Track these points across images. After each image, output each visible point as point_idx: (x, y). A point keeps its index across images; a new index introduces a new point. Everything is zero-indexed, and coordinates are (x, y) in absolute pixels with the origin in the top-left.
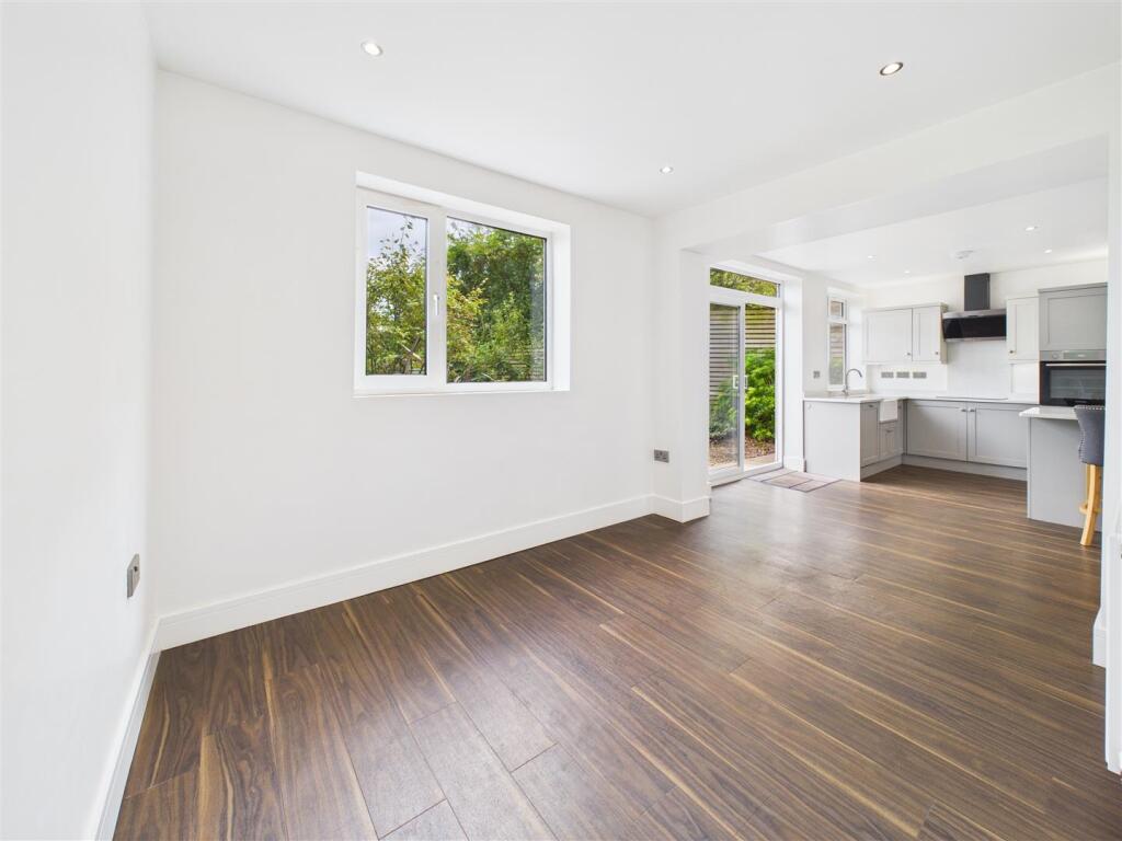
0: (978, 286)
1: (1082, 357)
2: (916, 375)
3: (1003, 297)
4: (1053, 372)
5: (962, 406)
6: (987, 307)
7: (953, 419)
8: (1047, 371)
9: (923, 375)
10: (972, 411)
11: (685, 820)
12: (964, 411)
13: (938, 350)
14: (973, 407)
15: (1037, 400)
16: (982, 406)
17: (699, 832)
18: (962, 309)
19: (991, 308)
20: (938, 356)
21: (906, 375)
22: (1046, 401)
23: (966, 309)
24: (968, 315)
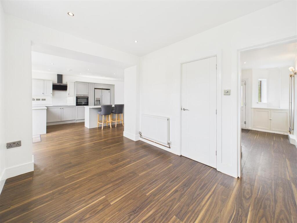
0: (60, 77)
1: (82, 96)
2: (43, 100)
3: (64, 82)
4: (78, 99)
5: (60, 107)
6: (62, 83)
7: (57, 111)
8: (77, 98)
9: (45, 100)
11: (130, 216)
12: (60, 109)
13: (52, 93)
14: (62, 107)
15: (75, 105)
16: (65, 107)
17: (132, 213)
18: (57, 83)
19: (63, 83)
20: (52, 95)
21: (39, 100)
22: (77, 105)
23: (58, 82)
24: (58, 84)
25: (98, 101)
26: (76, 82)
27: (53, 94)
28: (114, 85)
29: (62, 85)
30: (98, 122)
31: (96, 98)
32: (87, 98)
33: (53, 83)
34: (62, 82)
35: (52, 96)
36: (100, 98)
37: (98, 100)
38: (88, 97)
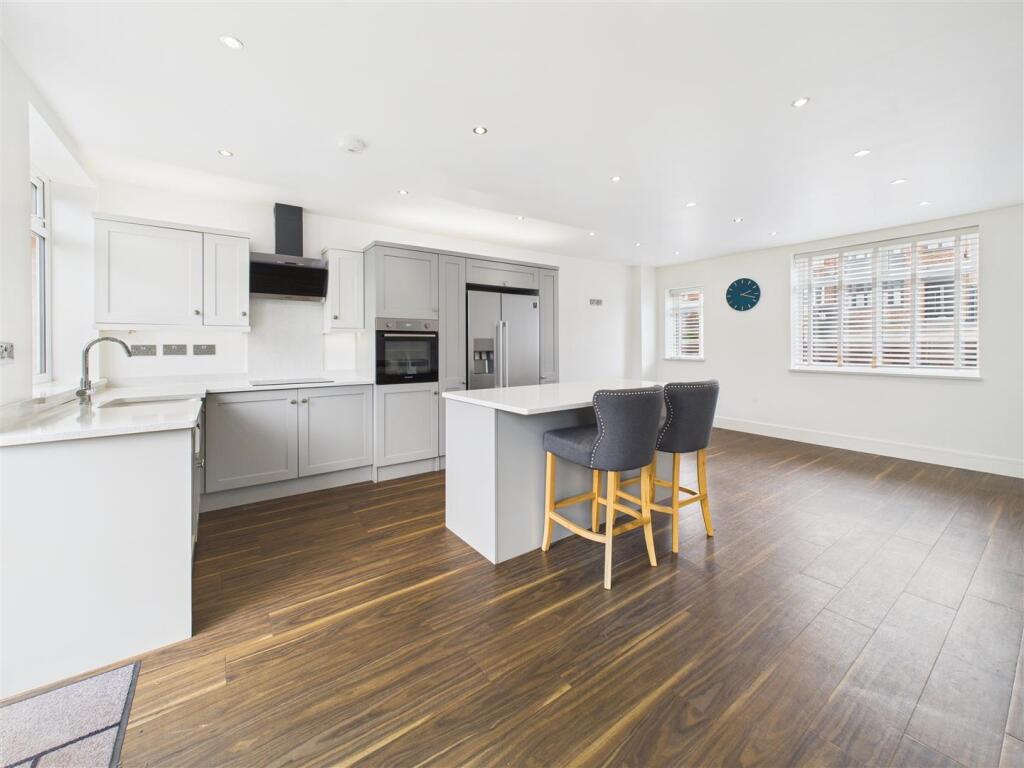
0: (289, 220)
1: (408, 326)
2: (199, 350)
3: (314, 247)
4: (388, 344)
5: (293, 396)
6: (300, 253)
7: (277, 414)
8: (384, 340)
9: (210, 350)
10: (304, 401)
12: (293, 402)
13: (246, 309)
14: (302, 394)
15: (372, 378)
16: (316, 392)
18: (272, 251)
19: (305, 255)
20: (246, 319)
21: (180, 350)
22: (383, 378)
23: (279, 250)
24: (283, 260)
25: (484, 357)
26: (377, 244)
27: (254, 319)
28: (555, 269)
29: (301, 264)
30: (549, 515)
31: (476, 341)
32: (433, 343)
33: (252, 254)
34: (298, 250)
35: (249, 329)
36: (491, 340)
37: (480, 353)
38: (436, 333)
